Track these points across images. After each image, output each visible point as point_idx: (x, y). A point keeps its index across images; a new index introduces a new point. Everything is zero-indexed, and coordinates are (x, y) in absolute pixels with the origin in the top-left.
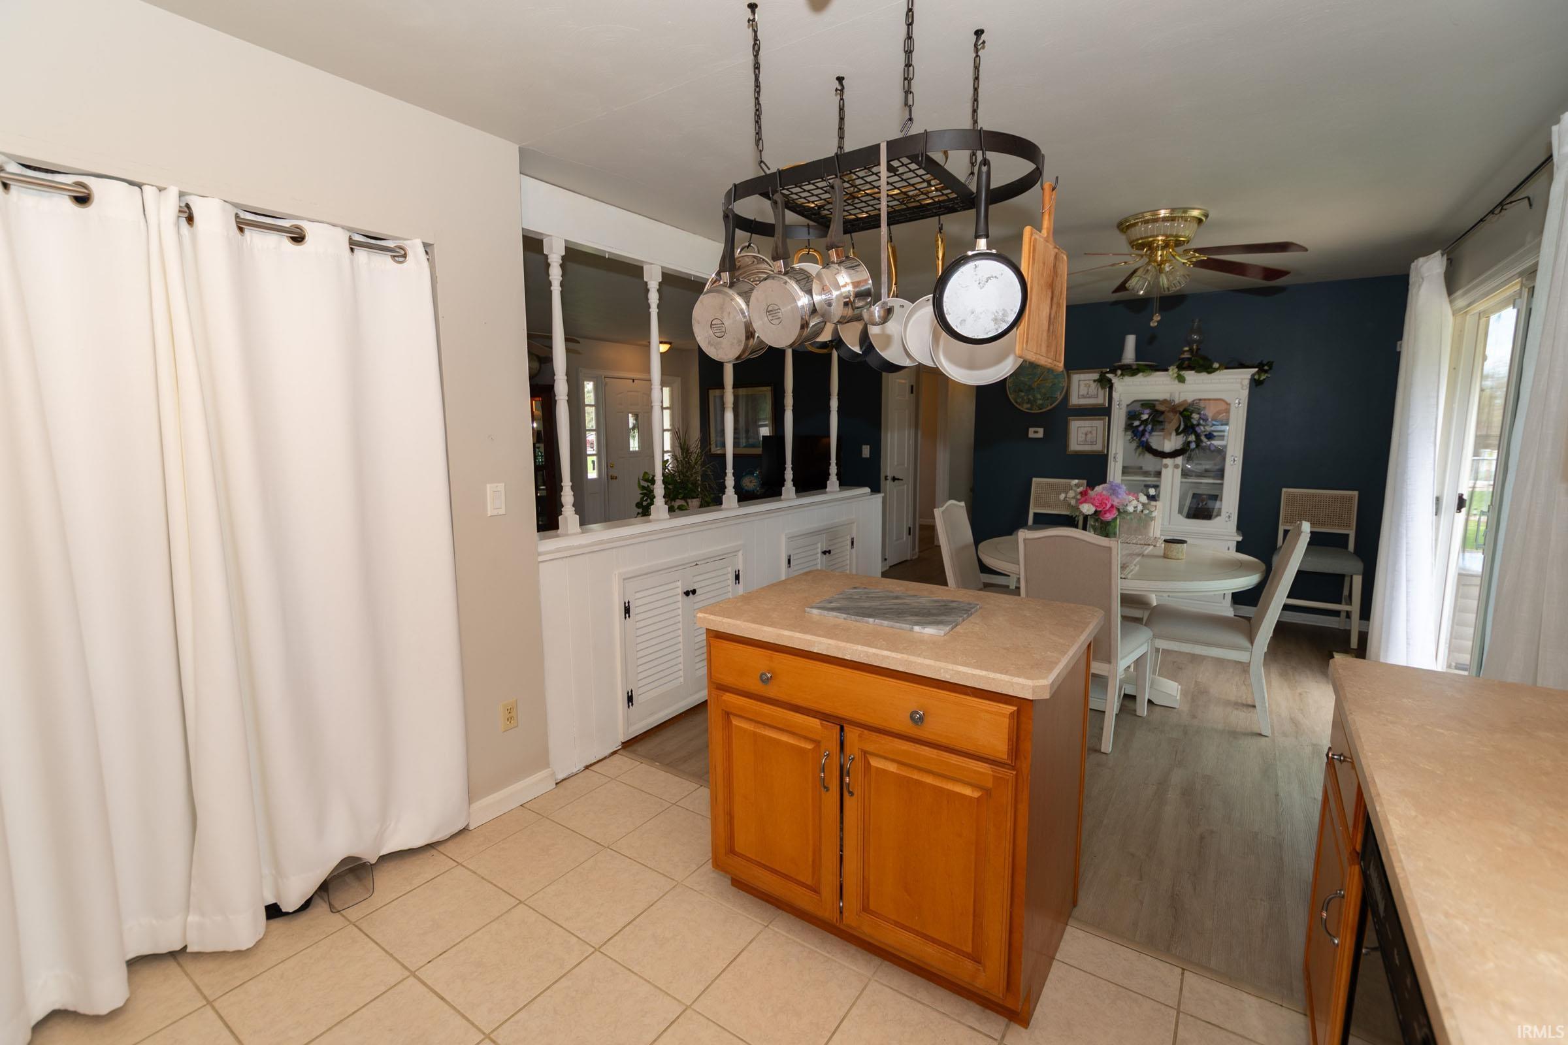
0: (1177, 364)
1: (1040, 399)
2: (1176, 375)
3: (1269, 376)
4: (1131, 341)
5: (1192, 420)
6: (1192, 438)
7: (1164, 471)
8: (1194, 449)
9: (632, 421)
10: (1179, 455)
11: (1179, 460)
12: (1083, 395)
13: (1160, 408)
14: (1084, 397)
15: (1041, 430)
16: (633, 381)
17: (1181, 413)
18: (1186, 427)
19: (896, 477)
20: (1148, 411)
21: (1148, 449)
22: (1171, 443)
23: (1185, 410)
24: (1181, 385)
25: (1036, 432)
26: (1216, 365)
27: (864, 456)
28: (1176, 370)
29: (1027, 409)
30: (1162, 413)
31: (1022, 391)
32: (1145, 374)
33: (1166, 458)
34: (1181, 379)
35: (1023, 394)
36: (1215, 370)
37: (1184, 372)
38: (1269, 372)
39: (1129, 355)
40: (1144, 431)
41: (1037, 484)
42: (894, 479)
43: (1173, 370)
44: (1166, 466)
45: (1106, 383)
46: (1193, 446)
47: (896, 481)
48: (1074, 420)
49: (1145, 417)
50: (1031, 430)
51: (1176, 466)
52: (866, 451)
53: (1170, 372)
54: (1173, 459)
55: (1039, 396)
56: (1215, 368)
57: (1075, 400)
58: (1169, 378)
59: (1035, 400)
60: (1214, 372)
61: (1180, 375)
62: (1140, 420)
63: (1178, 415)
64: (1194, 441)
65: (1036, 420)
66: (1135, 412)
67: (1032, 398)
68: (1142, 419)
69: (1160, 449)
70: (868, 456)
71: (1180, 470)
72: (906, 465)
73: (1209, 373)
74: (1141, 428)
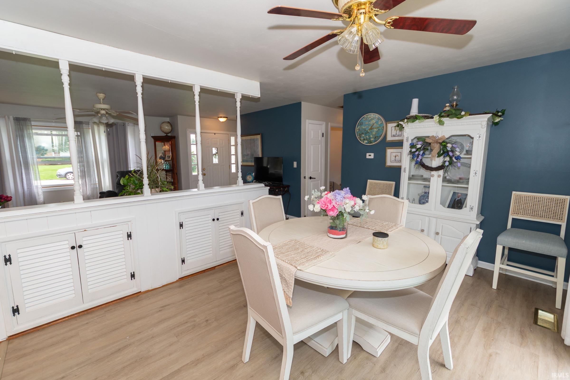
0: (439, 114)
1: (372, 138)
2: (438, 120)
3: (502, 119)
4: (415, 102)
5: (447, 148)
6: (447, 159)
7: (432, 179)
8: (448, 166)
9: (214, 151)
10: (441, 169)
11: (441, 172)
12: (394, 135)
13: (428, 140)
14: (394, 136)
15: (372, 155)
16: (215, 134)
17: (441, 144)
18: (444, 153)
19: (312, 177)
20: (420, 143)
21: (423, 165)
22: (437, 162)
23: (444, 142)
24: (441, 127)
25: (370, 155)
26: (463, 113)
27: (294, 167)
28: (438, 117)
29: (366, 143)
30: (430, 144)
31: (363, 134)
32: (420, 121)
33: (433, 171)
34: (441, 123)
35: (364, 135)
36: (462, 116)
37: (442, 119)
38: (502, 117)
39: (414, 111)
40: (419, 155)
41: (370, 183)
42: (311, 178)
43: (436, 117)
44: (433, 176)
45: (401, 128)
46: (447, 164)
47: (312, 179)
48: (389, 149)
49: (419, 146)
50: (368, 154)
51: (439, 176)
52: (295, 165)
53: (435, 119)
54: (437, 172)
55: (371, 136)
56: (462, 115)
57: (389, 138)
58: (433, 123)
59: (370, 138)
60: (462, 117)
61: (441, 121)
62: (416, 148)
63: (439, 144)
64: (448, 161)
65: (370, 149)
66: (414, 144)
67: (368, 138)
68: (417, 148)
69: (430, 166)
70: (296, 167)
71: (441, 178)
72: (319, 172)
73: (458, 118)
74: (417, 153)
